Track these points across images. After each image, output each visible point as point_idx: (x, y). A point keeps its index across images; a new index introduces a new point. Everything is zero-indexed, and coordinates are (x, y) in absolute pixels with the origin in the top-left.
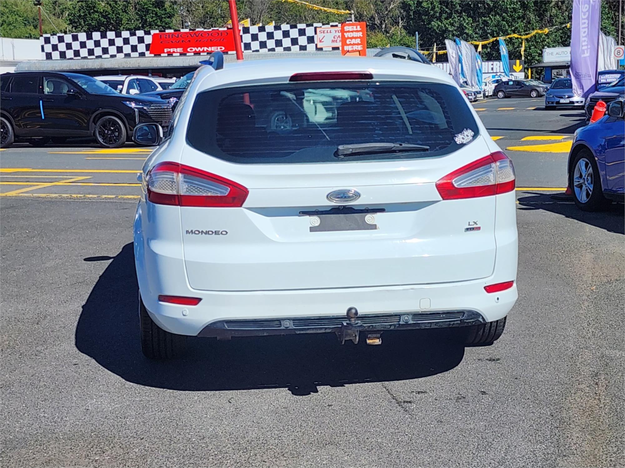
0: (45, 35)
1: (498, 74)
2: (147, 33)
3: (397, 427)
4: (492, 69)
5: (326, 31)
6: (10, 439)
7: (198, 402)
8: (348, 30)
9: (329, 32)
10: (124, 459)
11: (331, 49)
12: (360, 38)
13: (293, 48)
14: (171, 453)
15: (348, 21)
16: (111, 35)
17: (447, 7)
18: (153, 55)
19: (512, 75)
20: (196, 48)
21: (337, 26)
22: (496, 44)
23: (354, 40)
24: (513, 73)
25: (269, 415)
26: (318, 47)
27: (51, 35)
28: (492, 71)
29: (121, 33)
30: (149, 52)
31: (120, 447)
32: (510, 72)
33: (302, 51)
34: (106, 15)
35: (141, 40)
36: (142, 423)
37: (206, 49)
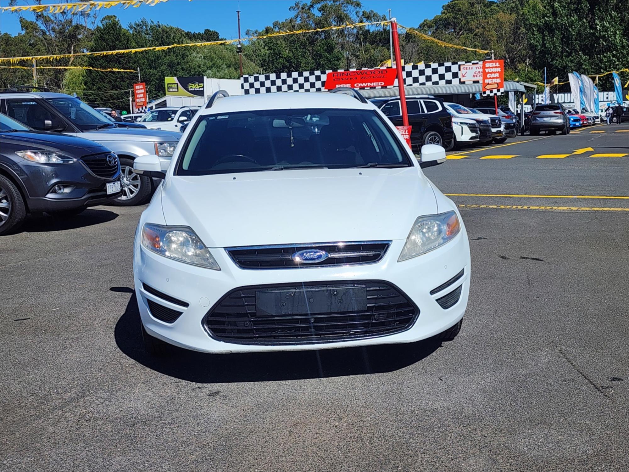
0: (244, 76)
1: (613, 102)
2: (323, 72)
3: (601, 410)
4: (607, 98)
5: (468, 68)
6: (261, 402)
7: (413, 379)
8: (488, 66)
9: (471, 68)
10: (360, 427)
11: (472, 82)
12: (498, 72)
13: (440, 82)
14: (400, 424)
15: (487, 59)
16: (295, 75)
17: (567, 47)
18: (327, 90)
19: (624, 103)
20: (361, 84)
21: (477, 63)
22: (610, 76)
23: (493, 74)
24: (626, 102)
25: (479, 393)
26: (462, 80)
27: (249, 76)
28: (607, 100)
29: (302, 73)
30: (324, 88)
31: (354, 415)
32: (623, 100)
33: (448, 85)
34: (289, 60)
35: (318, 78)
36: (368, 395)
37: (369, 84)
